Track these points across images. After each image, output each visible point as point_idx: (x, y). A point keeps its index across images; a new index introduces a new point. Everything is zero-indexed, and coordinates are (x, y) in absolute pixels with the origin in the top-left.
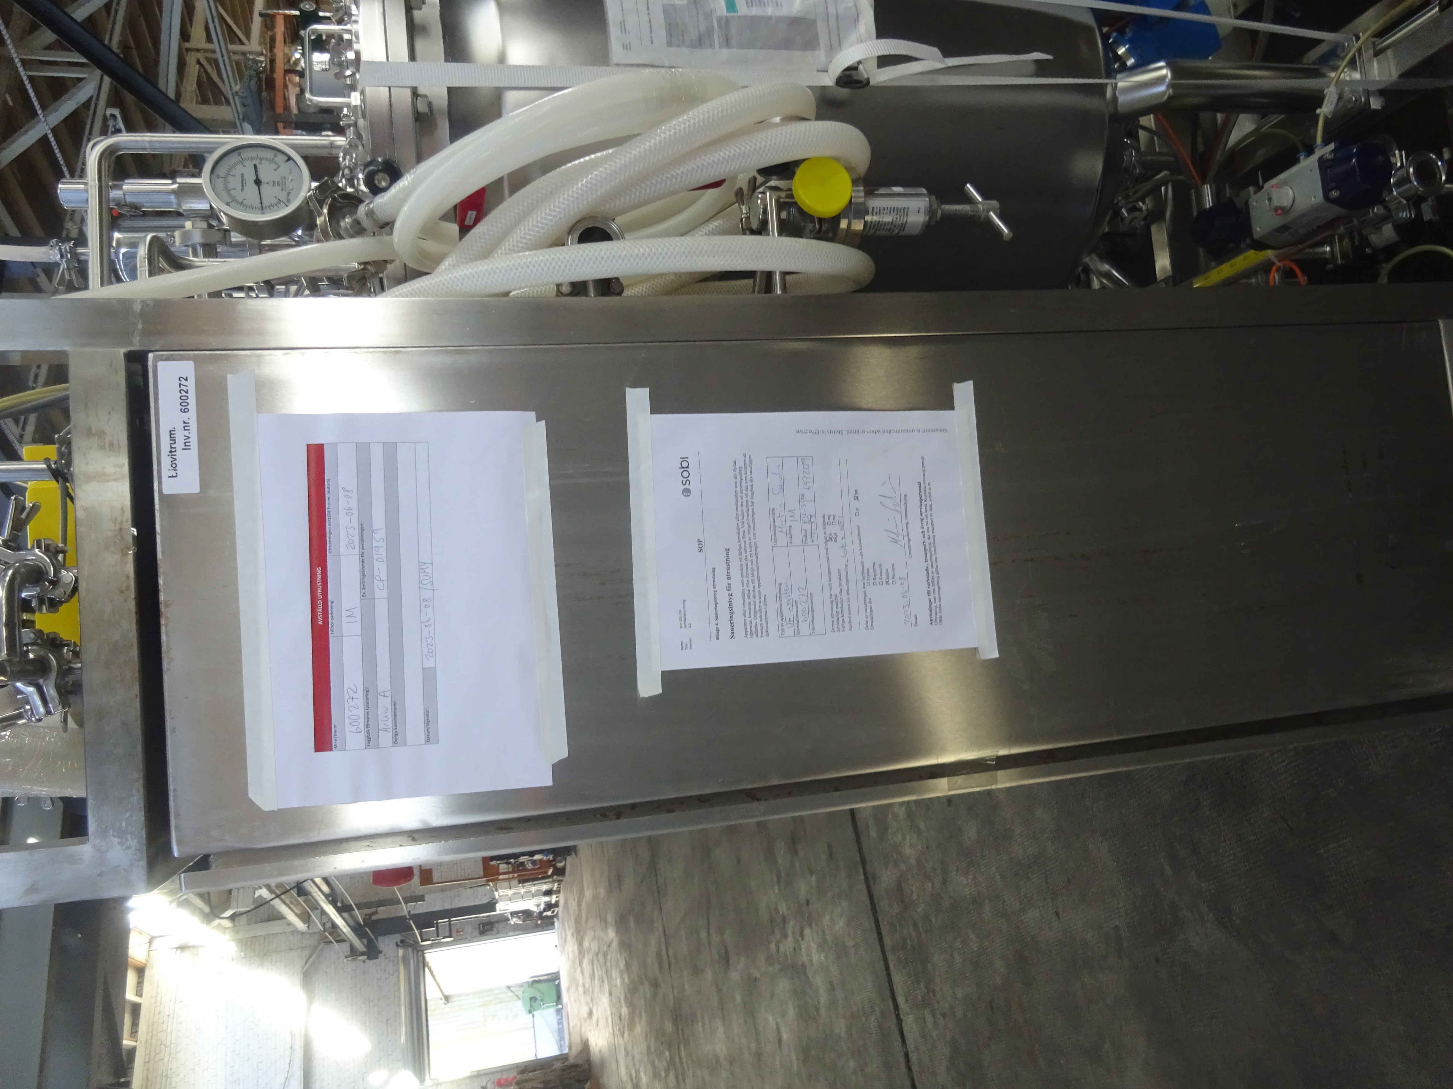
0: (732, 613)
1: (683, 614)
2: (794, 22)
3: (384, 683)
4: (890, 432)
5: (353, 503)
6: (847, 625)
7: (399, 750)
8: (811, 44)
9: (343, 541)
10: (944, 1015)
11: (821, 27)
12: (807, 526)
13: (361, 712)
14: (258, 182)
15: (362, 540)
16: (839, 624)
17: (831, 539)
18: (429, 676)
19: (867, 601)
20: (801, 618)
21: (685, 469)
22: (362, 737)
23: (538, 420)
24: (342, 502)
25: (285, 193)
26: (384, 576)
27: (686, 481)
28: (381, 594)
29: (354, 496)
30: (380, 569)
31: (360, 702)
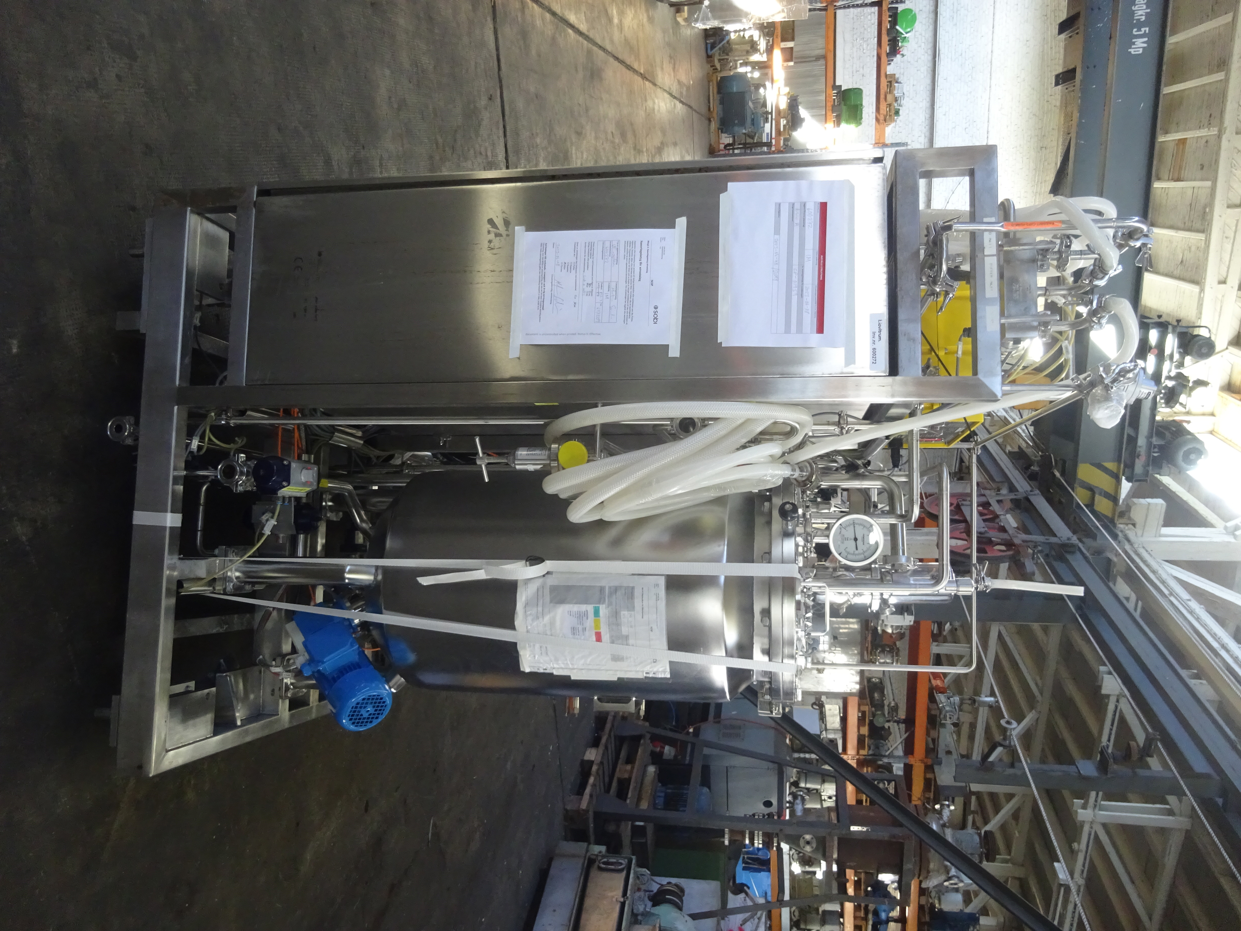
0: (641, 252)
1: (663, 253)
2: (562, 602)
3: (797, 229)
4: (555, 334)
5: (805, 307)
6: (587, 245)
7: (792, 201)
8: (554, 589)
9: (810, 291)
10: (481, 154)
11: (547, 598)
12: (600, 291)
13: (807, 217)
14: (856, 539)
15: (802, 290)
16: (591, 246)
17: (589, 285)
18: (777, 231)
19: (576, 255)
20: (609, 249)
21: (656, 318)
22: (807, 207)
23: (721, 343)
24: (809, 307)
25: (842, 533)
26: (794, 275)
27: (655, 313)
28: (795, 267)
29: (804, 310)
30: (795, 278)
31: (807, 221)
